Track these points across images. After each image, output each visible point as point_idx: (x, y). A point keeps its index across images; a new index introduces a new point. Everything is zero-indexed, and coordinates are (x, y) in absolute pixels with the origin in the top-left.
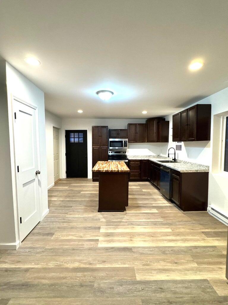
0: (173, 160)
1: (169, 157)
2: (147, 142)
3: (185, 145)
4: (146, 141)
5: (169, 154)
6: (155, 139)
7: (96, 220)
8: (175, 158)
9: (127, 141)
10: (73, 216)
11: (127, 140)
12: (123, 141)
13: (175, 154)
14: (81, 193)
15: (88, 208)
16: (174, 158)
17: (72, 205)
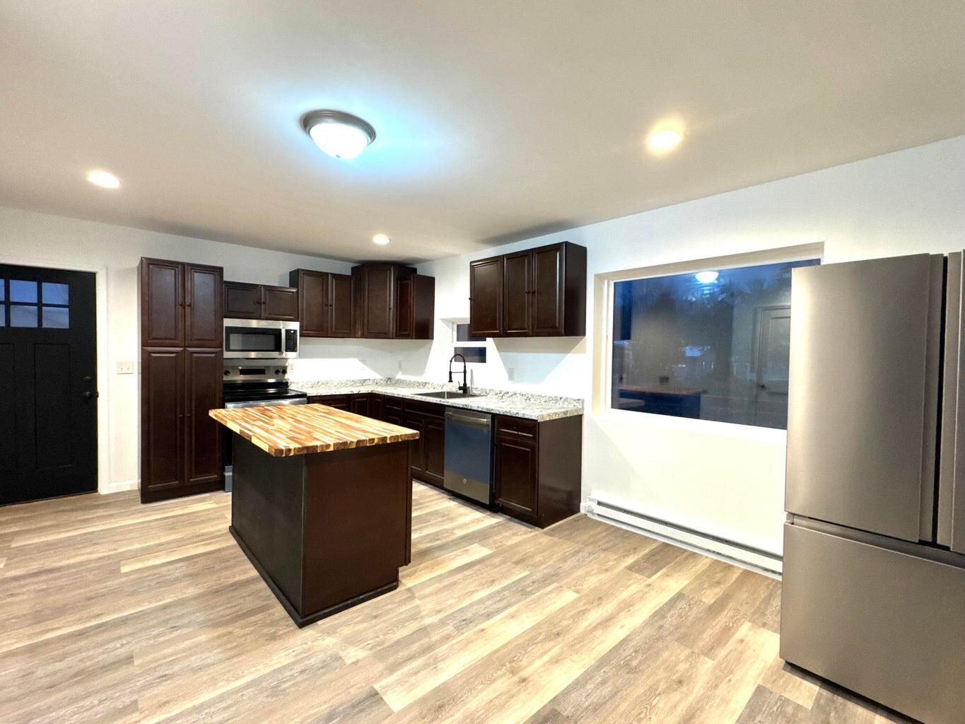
0: (460, 388)
1: (451, 381)
2: (363, 336)
3: (499, 348)
4: (359, 334)
5: (451, 373)
6: (392, 326)
7: (324, 666)
8: (465, 384)
9: (295, 331)
10: (188, 705)
11: (295, 326)
12: (280, 330)
13: (465, 372)
14: (124, 569)
15: (236, 629)
16: (462, 385)
17: (123, 652)
